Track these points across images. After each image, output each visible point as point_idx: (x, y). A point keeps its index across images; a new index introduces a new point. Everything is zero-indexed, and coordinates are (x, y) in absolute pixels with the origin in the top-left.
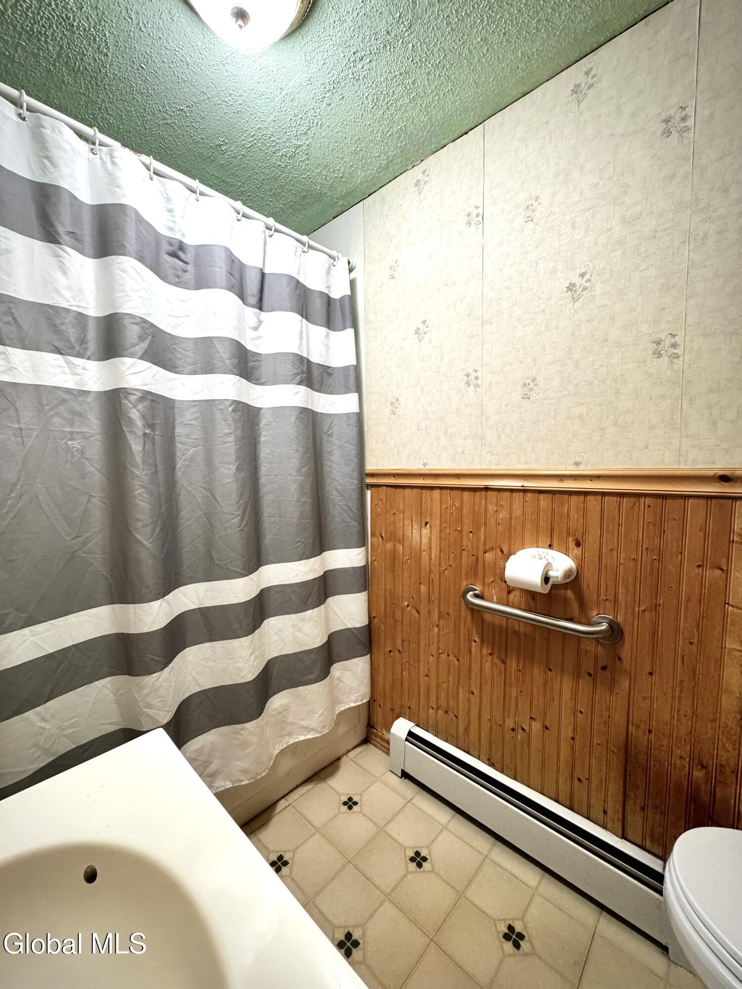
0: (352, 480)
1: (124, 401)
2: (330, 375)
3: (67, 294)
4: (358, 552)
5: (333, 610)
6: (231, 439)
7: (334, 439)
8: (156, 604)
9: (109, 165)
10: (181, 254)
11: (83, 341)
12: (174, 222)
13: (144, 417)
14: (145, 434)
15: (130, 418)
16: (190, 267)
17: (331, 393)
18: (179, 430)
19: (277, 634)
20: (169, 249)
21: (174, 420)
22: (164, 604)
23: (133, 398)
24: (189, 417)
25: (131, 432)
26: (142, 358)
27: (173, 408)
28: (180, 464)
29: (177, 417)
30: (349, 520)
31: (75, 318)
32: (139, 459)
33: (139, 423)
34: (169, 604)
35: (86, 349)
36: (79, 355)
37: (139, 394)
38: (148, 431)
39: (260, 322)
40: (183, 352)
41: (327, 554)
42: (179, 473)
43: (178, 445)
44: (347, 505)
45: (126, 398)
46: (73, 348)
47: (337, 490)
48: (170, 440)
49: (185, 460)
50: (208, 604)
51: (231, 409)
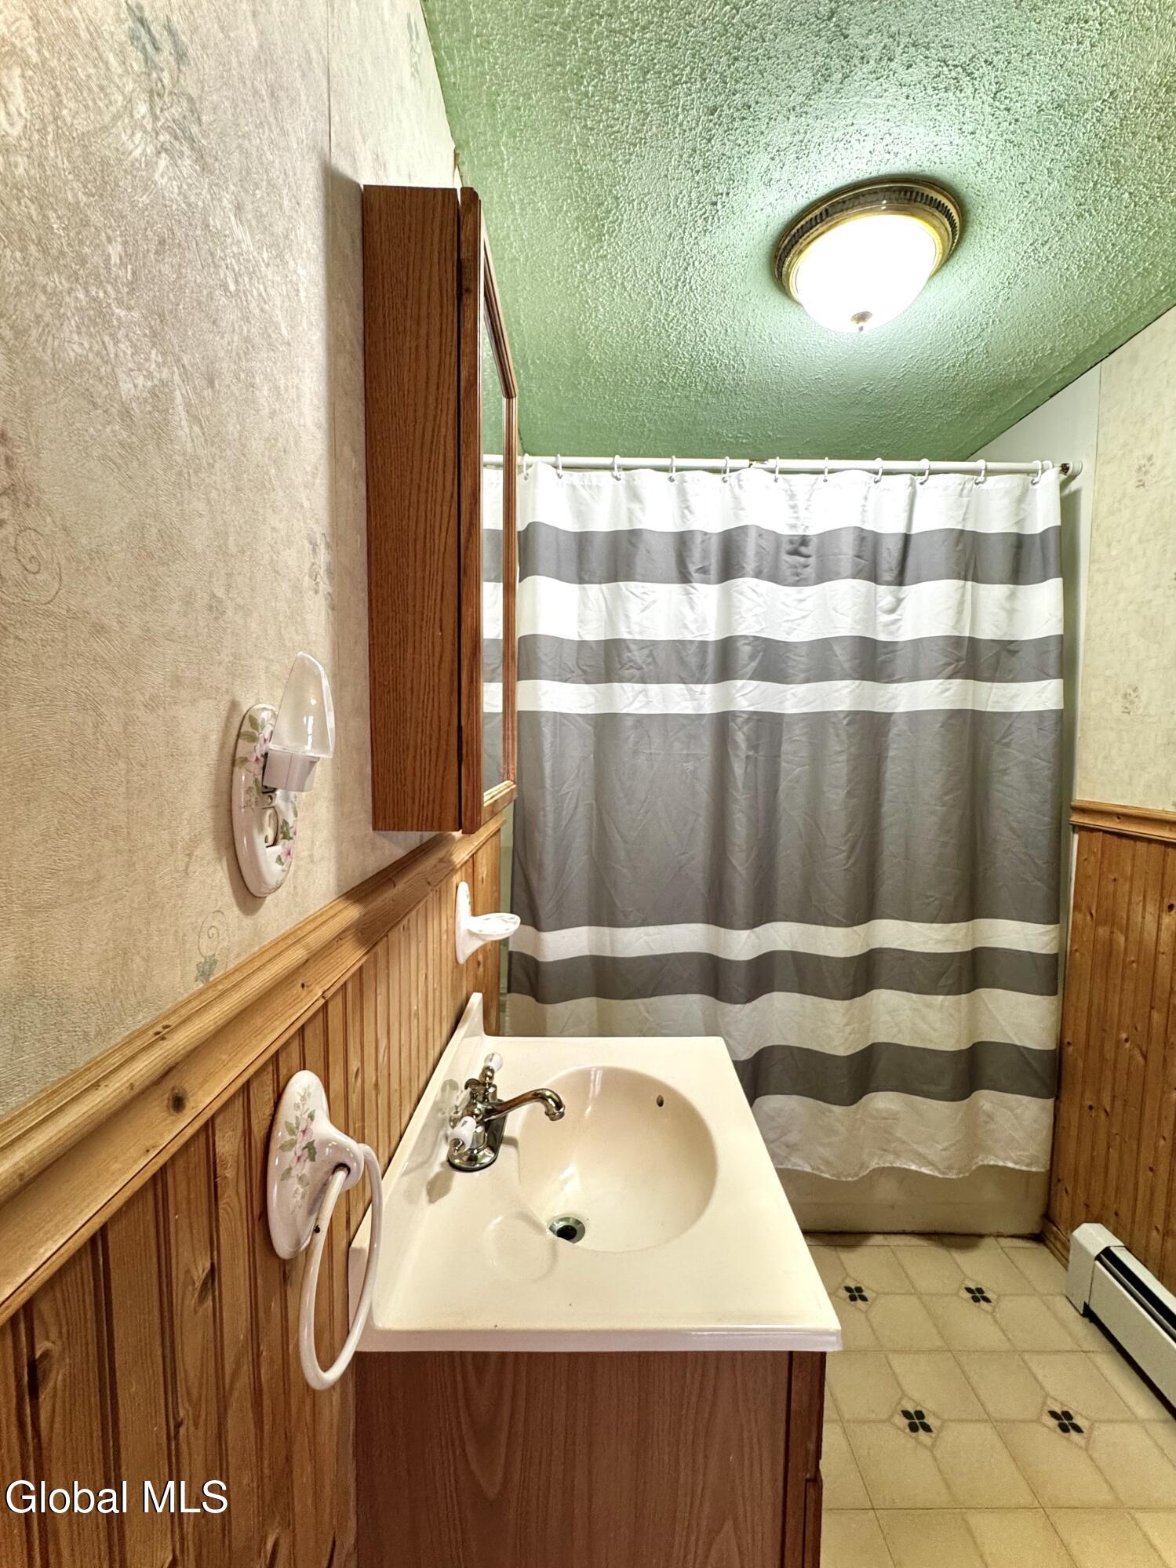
0: (1040, 817)
1: (732, 724)
2: (1013, 653)
3: (693, 627)
4: (1042, 930)
5: (988, 1009)
6: (843, 757)
7: (1012, 751)
8: (744, 934)
9: (737, 489)
10: (803, 550)
11: (702, 667)
12: (797, 518)
13: (748, 740)
14: (747, 757)
15: (736, 742)
16: (812, 561)
17: (1013, 680)
18: (785, 747)
19: (889, 1013)
20: (789, 547)
21: (781, 737)
22: (753, 936)
23: (739, 720)
24: (798, 732)
25: (737, 756)
26: (751, 678)
27: (780, 724)
28: (783, 785)
29: (785, 732)
30: (1030, 879)
31: (698, 647)
32: (740, 784)
33: (743, 745)
34: (758, 937)
35: (705, 673)
36: (699, 681)
37: (746, 716)
38: (751, 753)
39: (899, 601)
40: (797, 658)
41: (984, 923)
42: (781, 795)
43: (783, 764)
44: (1026, 854)
45: (733, 721)
46: (693, 676)
47: (1012, 829)
48: (774, 758)
49: (791, 781)
50: (801, 950)
51: (845, 722)
